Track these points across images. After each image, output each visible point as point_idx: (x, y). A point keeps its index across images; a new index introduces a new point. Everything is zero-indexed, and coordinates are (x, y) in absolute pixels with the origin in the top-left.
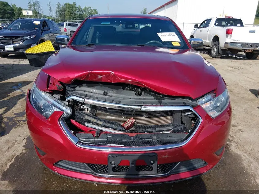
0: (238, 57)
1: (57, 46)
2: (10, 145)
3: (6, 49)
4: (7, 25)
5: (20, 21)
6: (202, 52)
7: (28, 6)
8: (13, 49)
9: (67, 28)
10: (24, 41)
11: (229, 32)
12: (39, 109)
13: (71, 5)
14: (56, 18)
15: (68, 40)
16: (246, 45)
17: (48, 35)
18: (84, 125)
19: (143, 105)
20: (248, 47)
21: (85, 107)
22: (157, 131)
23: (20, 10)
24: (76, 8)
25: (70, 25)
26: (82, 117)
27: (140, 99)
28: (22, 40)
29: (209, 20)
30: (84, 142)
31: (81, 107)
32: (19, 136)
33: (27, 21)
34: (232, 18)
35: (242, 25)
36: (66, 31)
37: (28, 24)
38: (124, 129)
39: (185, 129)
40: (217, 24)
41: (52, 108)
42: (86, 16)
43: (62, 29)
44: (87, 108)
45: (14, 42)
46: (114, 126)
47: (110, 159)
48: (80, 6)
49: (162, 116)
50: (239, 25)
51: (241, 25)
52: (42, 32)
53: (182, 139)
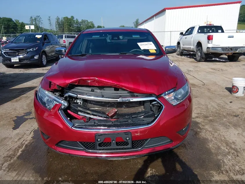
0: (220, 60)
1: (58, 56)
2: (20, 137)
3: (12, 61)
4: (12, 39)
5: (24, 36)
6: (189, 56)
7: (30, 21)
8: (18, 61)
9: (66, 40)
10: (28, 53)
11: (210, 38)
12: (44, 104)
13: (69, 19)
14: (55, 30)
15: (65, 51)
16: (226, 49)
17: (49, 47)
18: (78, 114)
19: (120, 98)
20: (228, 50)
21: (78, 101)
22: (133, 118)
23: (23, 25)
24: (74, 21)
25: (68, 37)
26: (76, 108)
27: (118, 93)
28: (26, 52)
29: (193, 28)
30: (77, 126)
31: (75, 101)
32: (28, 130)
33: (30, 35)
34: (213, 25)
35: (223, 31)
36: (65, 42)
37: (31, 38)
38: (108, 117)
39: (153, 115)
40: (200, 31)
41: (54, 102)
42: (84, 28)
43: (61, 41)
44: (80, 102)
45: (19, 54)
46: (100, 115)
47: (97, 136)
48: (78, 19)
49: (137, 106)
50: (220, 31)
51: (221, 31)
52: (43, 45)
53: (150, 121)
